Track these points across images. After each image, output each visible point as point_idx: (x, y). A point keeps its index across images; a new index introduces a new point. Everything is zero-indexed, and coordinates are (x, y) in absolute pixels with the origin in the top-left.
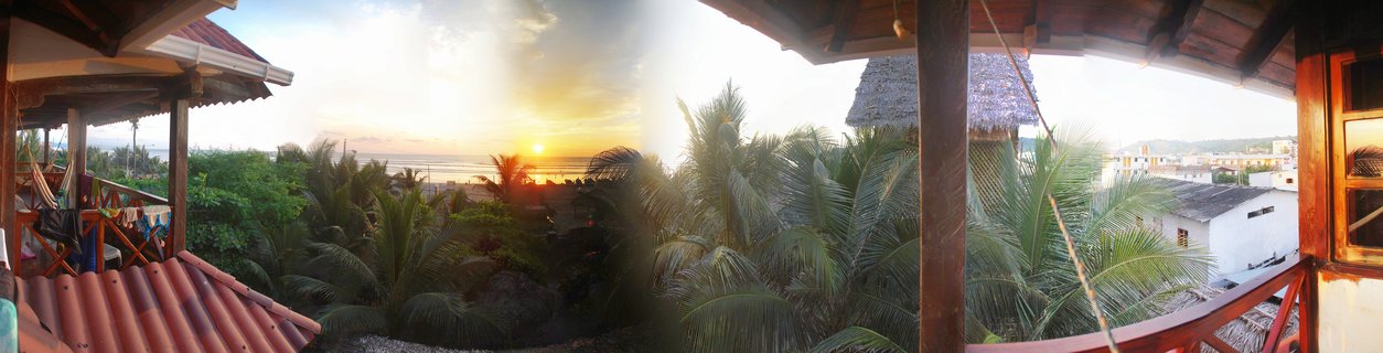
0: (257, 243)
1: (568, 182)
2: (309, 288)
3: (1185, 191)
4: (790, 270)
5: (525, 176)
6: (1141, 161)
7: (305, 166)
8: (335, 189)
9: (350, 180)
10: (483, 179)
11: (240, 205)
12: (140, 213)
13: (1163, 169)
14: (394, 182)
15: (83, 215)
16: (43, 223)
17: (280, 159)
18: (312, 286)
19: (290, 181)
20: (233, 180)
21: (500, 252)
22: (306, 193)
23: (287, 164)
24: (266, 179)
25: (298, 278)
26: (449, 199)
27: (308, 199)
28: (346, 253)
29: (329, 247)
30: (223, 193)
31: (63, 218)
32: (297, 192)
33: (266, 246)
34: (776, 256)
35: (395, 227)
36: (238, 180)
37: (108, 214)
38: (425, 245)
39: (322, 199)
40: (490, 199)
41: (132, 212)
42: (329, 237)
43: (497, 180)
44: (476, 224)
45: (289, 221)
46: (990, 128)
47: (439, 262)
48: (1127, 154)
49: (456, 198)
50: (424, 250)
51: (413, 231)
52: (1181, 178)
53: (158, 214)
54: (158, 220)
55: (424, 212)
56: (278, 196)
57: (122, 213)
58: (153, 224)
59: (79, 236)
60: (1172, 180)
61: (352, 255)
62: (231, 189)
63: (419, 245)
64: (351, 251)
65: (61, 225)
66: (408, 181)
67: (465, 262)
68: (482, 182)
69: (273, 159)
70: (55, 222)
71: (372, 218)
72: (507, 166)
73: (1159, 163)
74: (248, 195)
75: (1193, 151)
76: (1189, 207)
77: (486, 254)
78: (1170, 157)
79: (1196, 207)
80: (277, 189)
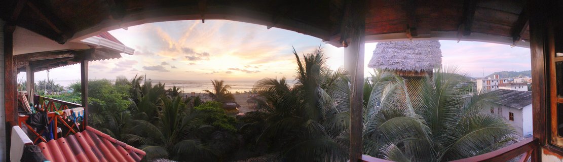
0: (109, 121)
1: (245, 92)
2: (133, 139)
3: (513, 95)
4: (340, 130)
5: (225, 90)
6: (495, 82)
7: (128, 87)
8: (142, 96)
9: (149, 92)
10: (208, 91)
11: (101, 104)
12: (72, 112)
13: (505, 85)
14: (167, 93)
15: (49, 115)
16: (31, 121)
17: (117, 83)
18: (135, 138)
19: (123, 93)
20: (97, 93)
21: (216, 123)
22: (130, 99)
23: (120, 86)
24: (112, 92)
25: (128, 135)
26: (193, 100)
27: (130, 101)
28: (149, 124)
29: (142, 122)
30: (93, 99)
31: (40, 116)
32: (126, 98)
33: (113, 122)
34: (334, 124)
35: (171, 113)
36: (99, 93)
37: (59, 114)
38: (183, 120)
39: (137, 101)
40: (210, 100)
41: (68, 111)
42: (141, 117)
43: (213, 91)
44: (205, 111)
45: (123, 111)
46: (419, 70)
47: (189, 127)
48: (489, 78)
49: (196, 100)
50: (183, 122)
51: (178, 114)
52: (513, 89)
53: (79, 111)
54: (79, 114)
55: (183, 106)
56: (117, 100)
57: (64, 112)
58: (77, 116)
59: (48, 124)
60: (508, 90)
61: (152, 125)
62: (96, 97)
63: (181, 121)
64: (151, 122)
65: (39, 120)
66: (174, 93)
67: (201, 127)
68: (206, 93)
69: (114, 83)
70: (37, 119)
71: (160, 109)
72: (218, 85)
73: (504, 82)
74: (104, 100)
75: (520, 75)
76: (514, 102)
77: (209, 124)
78: (509, 80)
79: (517, 102)
80: (117, 97)
